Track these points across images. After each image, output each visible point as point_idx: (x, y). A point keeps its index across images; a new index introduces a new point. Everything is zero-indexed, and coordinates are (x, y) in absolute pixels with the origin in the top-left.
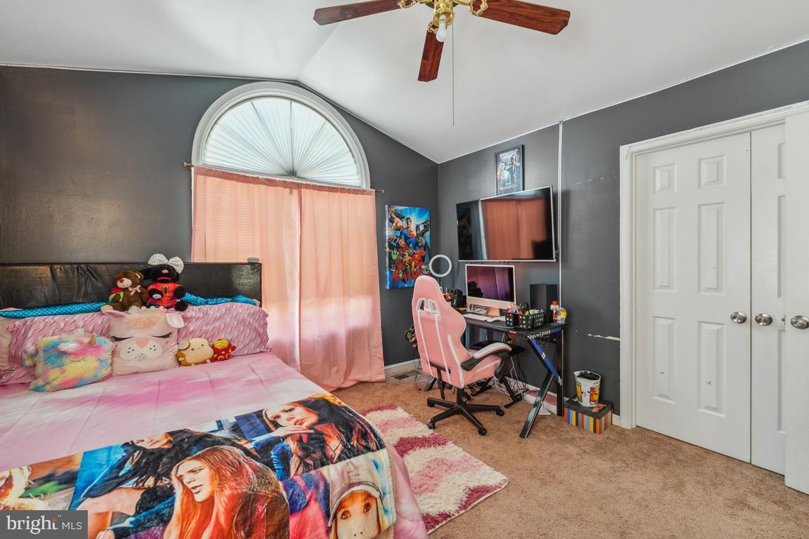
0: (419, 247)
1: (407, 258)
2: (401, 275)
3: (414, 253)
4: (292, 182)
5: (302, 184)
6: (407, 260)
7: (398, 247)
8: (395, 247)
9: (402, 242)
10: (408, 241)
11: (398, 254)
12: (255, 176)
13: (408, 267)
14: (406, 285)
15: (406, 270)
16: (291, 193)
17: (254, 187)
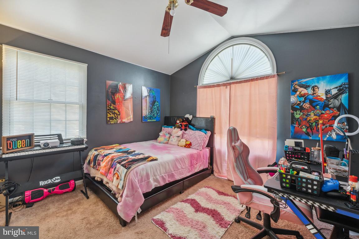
0: (330, 108)
1: (312, 117)
2: (304, 130)
3: (322, 113)
4: (227, 83)
5: (231, 83)
6: (312, 119)
7: (302, 109)
8: (298, 109)
9: (307, 105)
10: (314, 104)
11: (301, 114)
12: (213, 85)
13: (314, 124)
14: (311, 138)
15: (310, 126)
16: (226, 88)
17: (213, 89)
